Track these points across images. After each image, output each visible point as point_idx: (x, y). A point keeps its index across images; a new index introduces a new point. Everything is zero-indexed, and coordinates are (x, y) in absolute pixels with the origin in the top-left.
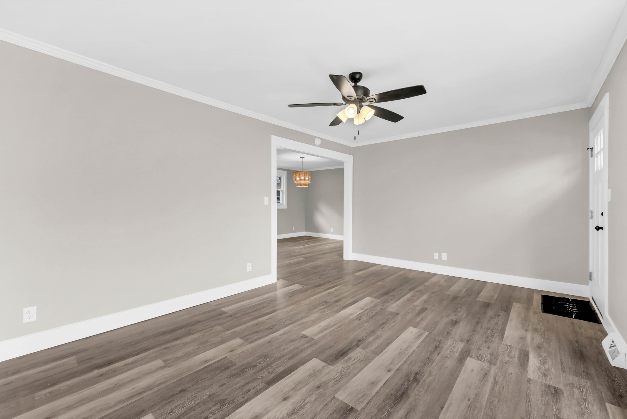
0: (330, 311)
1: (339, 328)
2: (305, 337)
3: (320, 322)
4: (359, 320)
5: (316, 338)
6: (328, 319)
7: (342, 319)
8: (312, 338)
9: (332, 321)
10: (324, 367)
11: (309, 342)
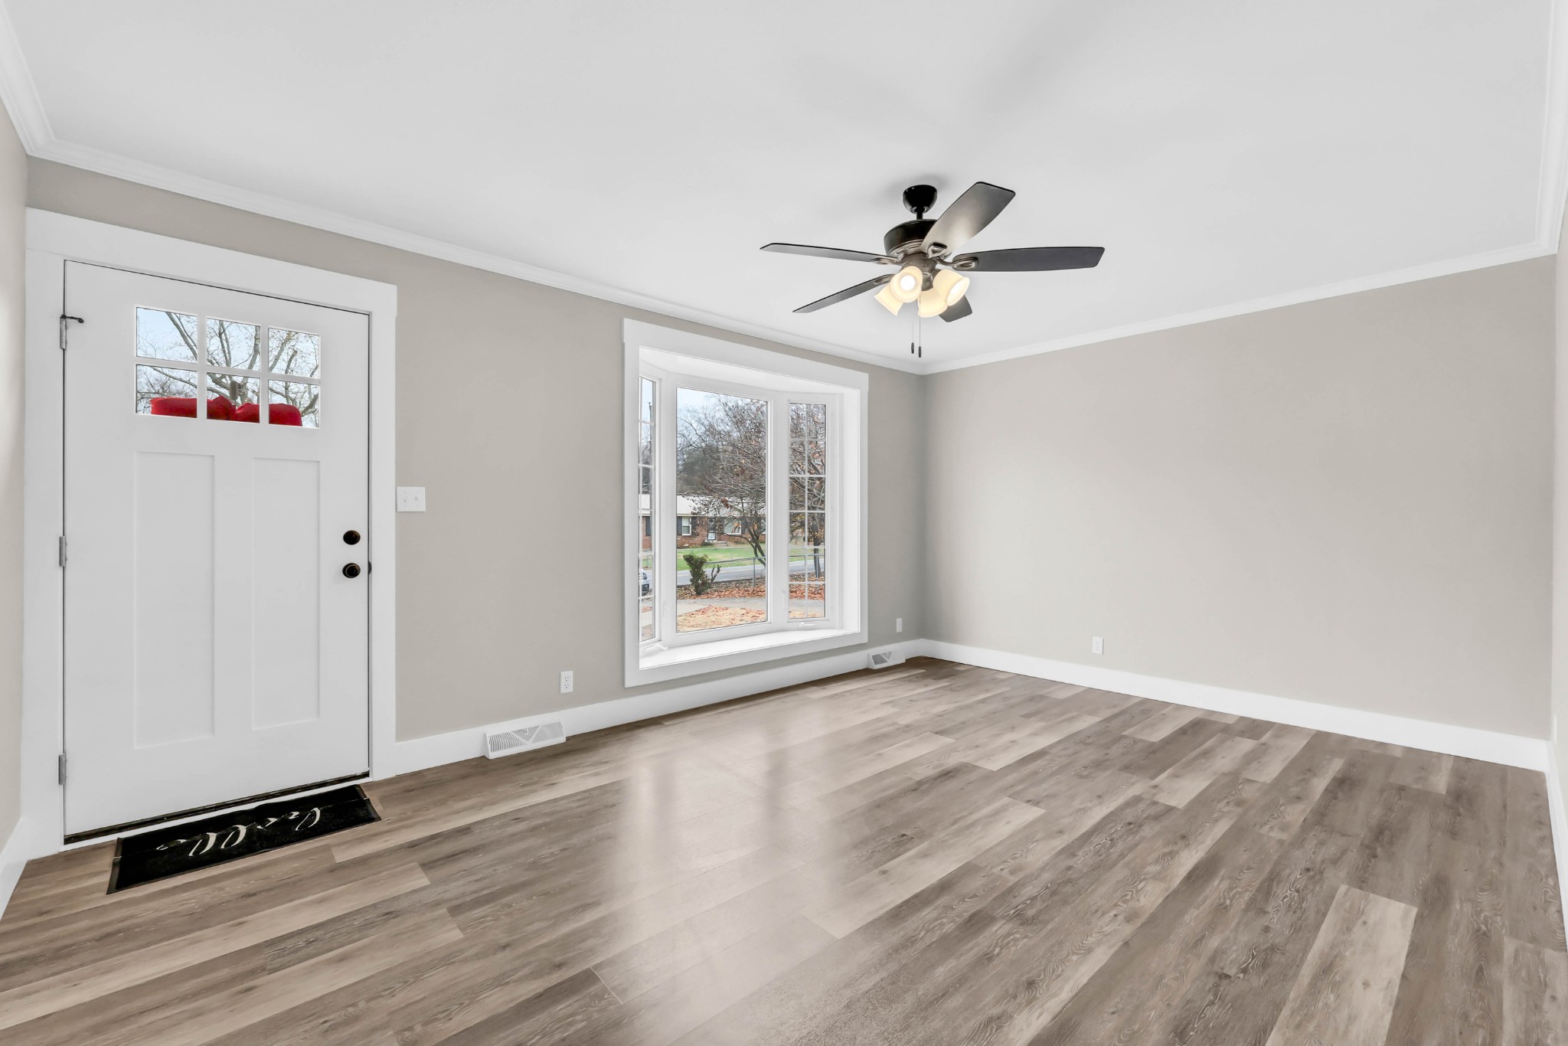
0: (994, 870)
1: (958, 816)
2: (1036, 803)
3: (1011, 836)
4: (904, 835)
5: (1006, 800)
6: (994, 843)
7: (952, 841)
8: (1014, 798)
9: (982, 838)
10: (976, 762)
11: (1017, 793)
